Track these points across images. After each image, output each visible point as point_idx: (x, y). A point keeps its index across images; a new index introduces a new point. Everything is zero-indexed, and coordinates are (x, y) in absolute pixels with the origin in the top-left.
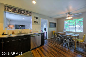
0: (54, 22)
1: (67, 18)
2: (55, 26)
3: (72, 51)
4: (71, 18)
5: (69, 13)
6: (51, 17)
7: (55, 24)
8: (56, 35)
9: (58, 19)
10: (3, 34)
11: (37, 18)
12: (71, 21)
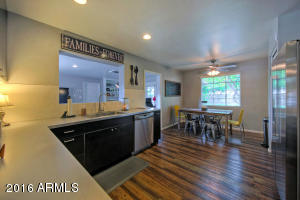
0: (175, 79)
1: (210, 74)
2: (178, 93)
3: (221, 145)
4: (217, 73)
5: (213, 61)
6: (167, 68)
7: (178, 86)
8: (183, 116)
9: (183, 73)
10: (65, 116)
11: (136, 71)
12: (217, 80)
